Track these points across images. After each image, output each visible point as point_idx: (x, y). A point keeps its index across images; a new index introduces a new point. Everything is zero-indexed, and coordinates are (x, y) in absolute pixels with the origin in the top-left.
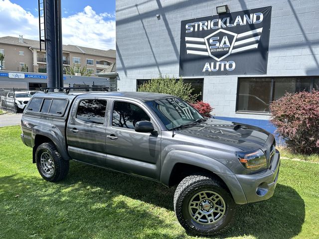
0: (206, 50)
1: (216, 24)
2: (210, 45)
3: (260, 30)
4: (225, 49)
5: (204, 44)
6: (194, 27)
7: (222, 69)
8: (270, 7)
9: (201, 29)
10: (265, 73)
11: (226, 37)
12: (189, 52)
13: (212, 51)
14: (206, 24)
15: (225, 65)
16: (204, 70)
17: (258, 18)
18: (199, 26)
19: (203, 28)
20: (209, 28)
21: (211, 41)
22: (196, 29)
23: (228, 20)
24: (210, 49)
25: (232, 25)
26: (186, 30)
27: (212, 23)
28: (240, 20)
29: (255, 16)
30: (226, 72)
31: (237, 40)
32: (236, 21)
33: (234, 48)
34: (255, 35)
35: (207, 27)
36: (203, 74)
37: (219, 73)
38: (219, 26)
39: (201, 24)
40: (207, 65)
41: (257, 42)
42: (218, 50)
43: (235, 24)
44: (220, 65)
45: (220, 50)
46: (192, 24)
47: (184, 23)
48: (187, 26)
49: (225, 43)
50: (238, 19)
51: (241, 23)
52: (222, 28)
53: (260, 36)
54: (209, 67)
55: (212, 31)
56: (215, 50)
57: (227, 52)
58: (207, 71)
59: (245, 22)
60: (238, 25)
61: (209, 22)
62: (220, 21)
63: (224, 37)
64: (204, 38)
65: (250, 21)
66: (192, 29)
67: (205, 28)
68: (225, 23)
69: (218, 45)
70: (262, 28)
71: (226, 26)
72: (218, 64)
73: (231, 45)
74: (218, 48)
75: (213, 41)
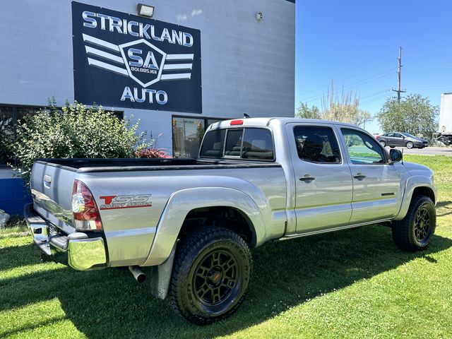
0: (123, 66)
1: (136, 29)
2: (129, 59)
3: (191, 56)
4: (152, 72)
5: (119, 54)
6: (99, 20)
7: (151, 100)
8: (199, 31)
11: (152, 54)
12: (91, 61)
13: (133, 69)
14: (120, 23)
15: (154, 95)
16: (123, 98)
17: (188, 40)
18: (107, 22)
19: (115, 28)
20: (125, 31)
21: (130, 53)
22: (103, 26)
23: (153, 29)
24: (130, 67)
25: (159, 39)
26: (83, 20)
27: (130, 26)
28: (168, 35)
29: (185, 36)
30: (155, 106)
31: (167, 62)
32: (163, 35)
33: (164, 72)
35: (122, 28)
36: (121, 104)
37: (145, 105)
38: (141, 34)
40: (127, 91)
41: (189, 71)
42: (142, 70)
43: (162, 38)
44: (147, 94)
45: (145, 71)
46: (95, 15)
47: (78, 9)
48: (84, 16)
49: (151, 62)
50: (165, 32)
51: (170, 40)
52: (144, 38)
53: (191, 64)
54: (130, 94)
55: (129, 38)
56: (138, 69)
57: (155, 76)
58: (128, 100)
59: (174, 41)
60: (166, 41)
63: (149, 53)
64: (118, 45)
65: (180, 41)
66: (95, 24)
67: (119, 30)
68: (149, 31)
69: (141, 61)
70: (193, 55)
71: (150, 34)
72: (144, 92)
73: (159, 67)
74: (142, 67)
75: (134, 54)
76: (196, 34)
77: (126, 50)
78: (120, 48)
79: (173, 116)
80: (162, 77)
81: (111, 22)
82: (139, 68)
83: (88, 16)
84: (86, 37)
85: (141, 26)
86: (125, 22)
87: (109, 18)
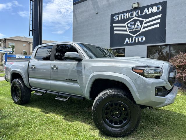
0: (126, 31)
1: (132, 15)
3: (160, 16)
4: (138, 29)
6: (118, 17)
8: (166, 1)
9: (123, 18)
10: (165, 42)
11: (139, 22)
12: (115, 32)
14: (126, 15)
17: (158, 9)
18: (121, 16)
19: (124, 18)
20: (128, 17)
21: (129, 25)
22: (120, 19)
25: (142, 14)
27: (130, 14)
29: (156, 8)
30: (139, 43)
33: (144, 28)
35: (126, 17)
37: (135, 44)
39: (123, 15)
42: (133, 30)
43: (144, 13)
45: (135, 30)
46: (117, 16)
47: (112, 16)
48: (114, 18)
49: (138, 25)
51: (148, 13)
54: (128, 41)
55: (130, 19)
59: (150, 12)
60: (146, 14)
61: (128, 14)
63: (137, 22)
65: (153, 11)
67: (125, 18)
69: (133, 27)
73: (141, 27)
74: (134, 29)
75: (130, 25)
78: (125, 24)
79: (147, 46)
80: (143, 30)
85: (134, 12)
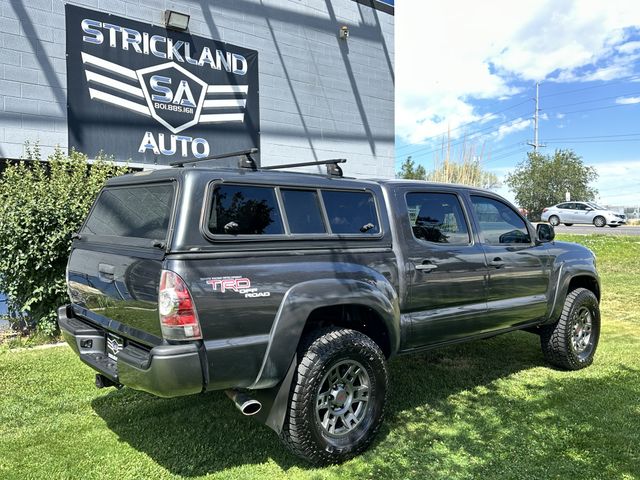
2: (151, 91)
5: (137, 84)
7: (185, 152)
13: (158, 106)
15: (189, 145)
16: (142, 148)
23: (187, 48)
24: (153, 102)
26: (82, 33)
28: (211, 58)
31: (209, 97)
32: (203, 56)
34: (238, 96)
36: (139, 157)
38: (170, 55)
40: (148, 138)
41: (240, 110)
44: (179, 144)
50: (206, 53)
52: (175, 60)
53: (245, 101)
56: (165, 107)
57: (191, 117)
58: (149, 151)
62: (170, 43)
66: (100, 38)
68: (182, 51)
70: (247, 87)
71: (185, 59)
72: (174, 140)
76: (252, 56)
77: (147, 77)
81: (125, 35)
82: (167, 104)
83: (90, 27)
84: (87, 58)
86: (146, 37)
87: (122, 29)
